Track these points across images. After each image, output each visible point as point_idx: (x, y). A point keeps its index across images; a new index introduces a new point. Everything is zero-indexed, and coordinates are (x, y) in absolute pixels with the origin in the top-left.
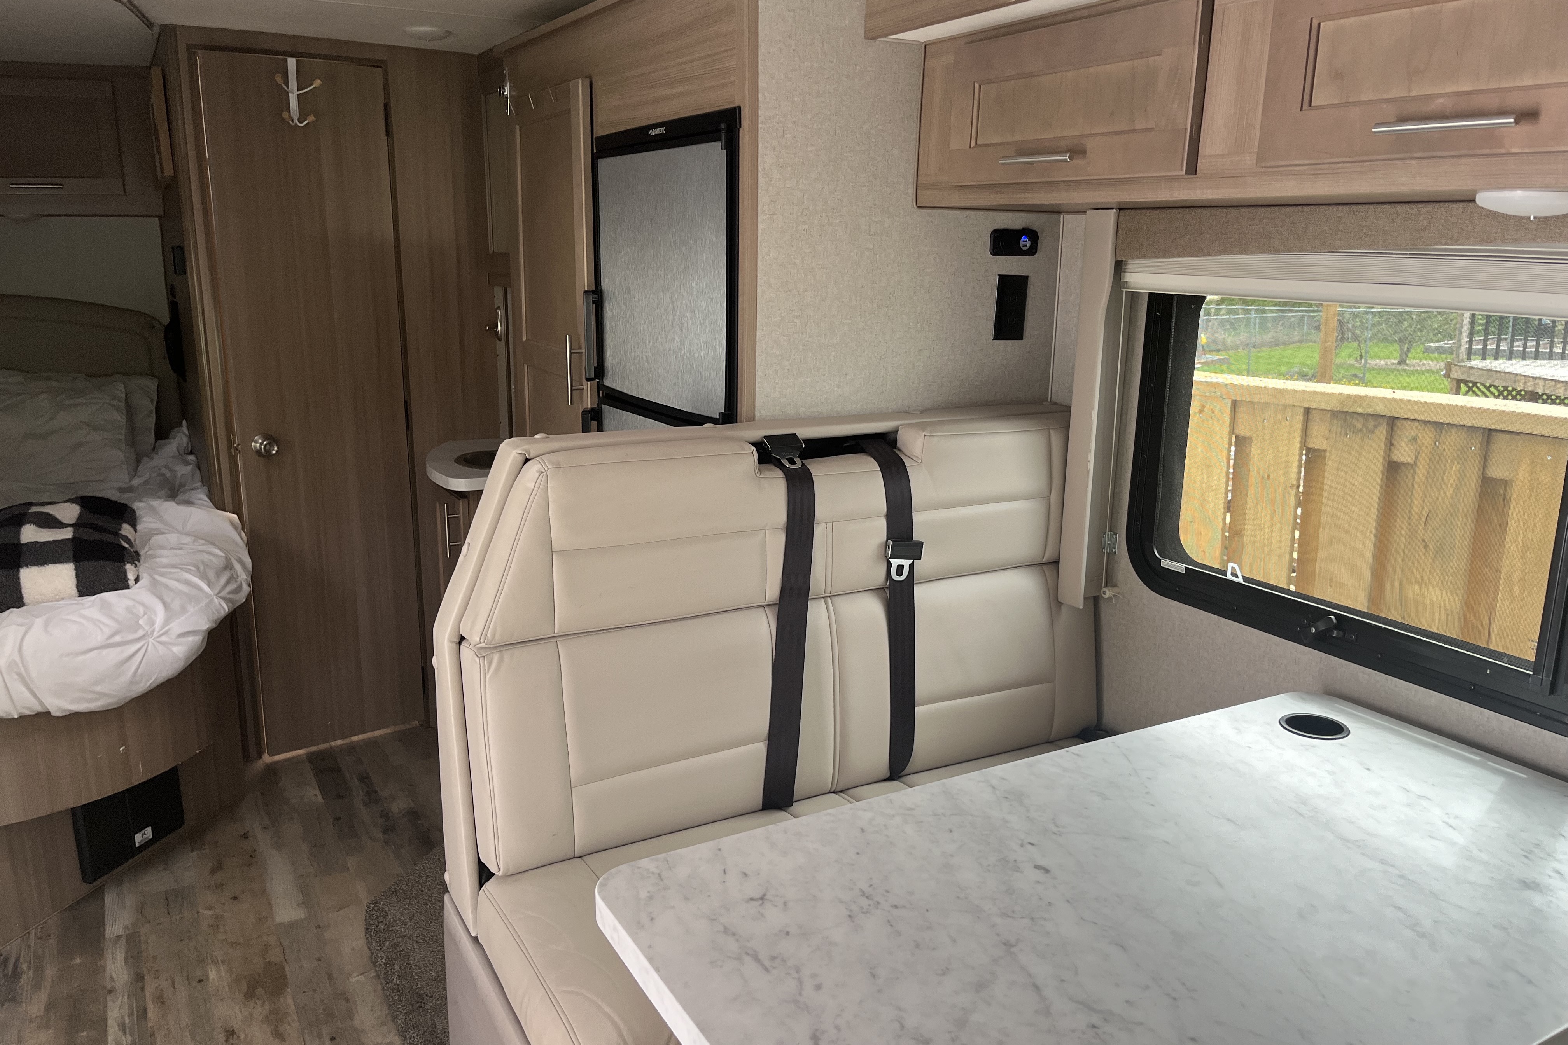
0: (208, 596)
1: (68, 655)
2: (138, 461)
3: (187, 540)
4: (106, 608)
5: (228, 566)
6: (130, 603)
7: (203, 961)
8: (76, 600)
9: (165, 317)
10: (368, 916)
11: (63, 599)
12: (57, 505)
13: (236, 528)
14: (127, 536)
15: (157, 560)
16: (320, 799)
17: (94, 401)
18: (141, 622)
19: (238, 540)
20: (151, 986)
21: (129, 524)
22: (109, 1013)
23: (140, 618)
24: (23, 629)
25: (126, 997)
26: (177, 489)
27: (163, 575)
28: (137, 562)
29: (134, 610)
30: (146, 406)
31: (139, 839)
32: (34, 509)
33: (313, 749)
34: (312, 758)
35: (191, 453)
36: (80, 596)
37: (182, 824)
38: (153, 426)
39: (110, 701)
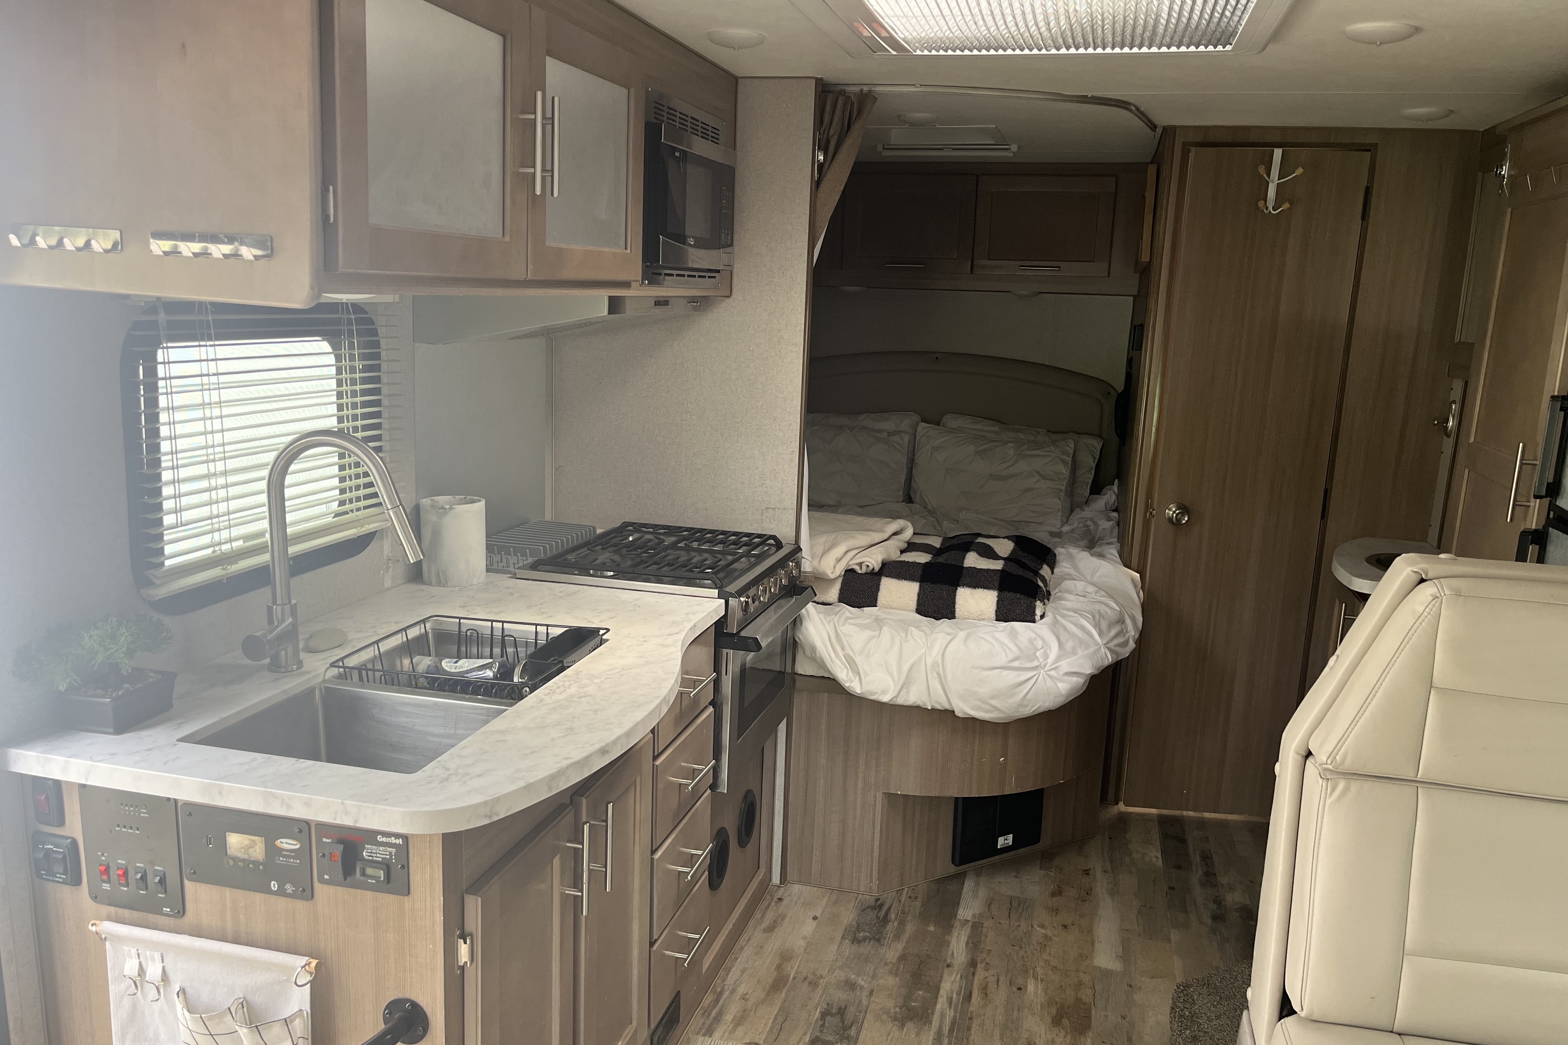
0: (1097, 644)
1: (977, 668)
2: (1072, 511)
3: (1091, 589)
4: (1013, 635)
5: (1121, 621)
6: (1034, 636)
7: (1026, 971)
8: (992, 623)
9: (1120, 386)
10: (1176, 996)
11: (984, 619)
12: (998, 539)
13: (1135, 586)
14: (1044, 577)
15: (1062, 602)
16: (1160, 863)
17: (1047, 453)
18: (1038, 654)
19: (1135, 597)
20: (980, 974)
21: (1048, 565)
22: (943, 985)
23: (1037, 650)
24: (949, 637)
25: (959, 975)
26: (1095, 541)
27: (1064, 616)
28: (1046, 601)
29: (1035, 643)
30: (1089, 462)
31: (1001, 842)
32: (980, 540)
33: (1165, 812)
34: (1163, 820)
35: (1115, 510)
36: (997, 620)
37: (1039, 842)
38: (1090, 481)
39: (1001, 715)
